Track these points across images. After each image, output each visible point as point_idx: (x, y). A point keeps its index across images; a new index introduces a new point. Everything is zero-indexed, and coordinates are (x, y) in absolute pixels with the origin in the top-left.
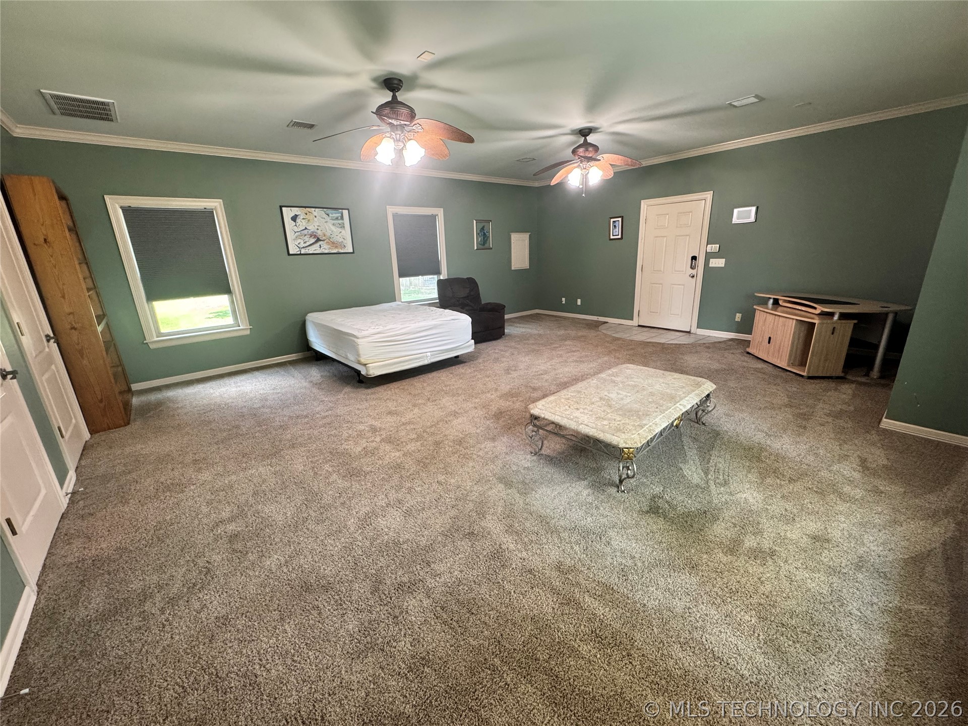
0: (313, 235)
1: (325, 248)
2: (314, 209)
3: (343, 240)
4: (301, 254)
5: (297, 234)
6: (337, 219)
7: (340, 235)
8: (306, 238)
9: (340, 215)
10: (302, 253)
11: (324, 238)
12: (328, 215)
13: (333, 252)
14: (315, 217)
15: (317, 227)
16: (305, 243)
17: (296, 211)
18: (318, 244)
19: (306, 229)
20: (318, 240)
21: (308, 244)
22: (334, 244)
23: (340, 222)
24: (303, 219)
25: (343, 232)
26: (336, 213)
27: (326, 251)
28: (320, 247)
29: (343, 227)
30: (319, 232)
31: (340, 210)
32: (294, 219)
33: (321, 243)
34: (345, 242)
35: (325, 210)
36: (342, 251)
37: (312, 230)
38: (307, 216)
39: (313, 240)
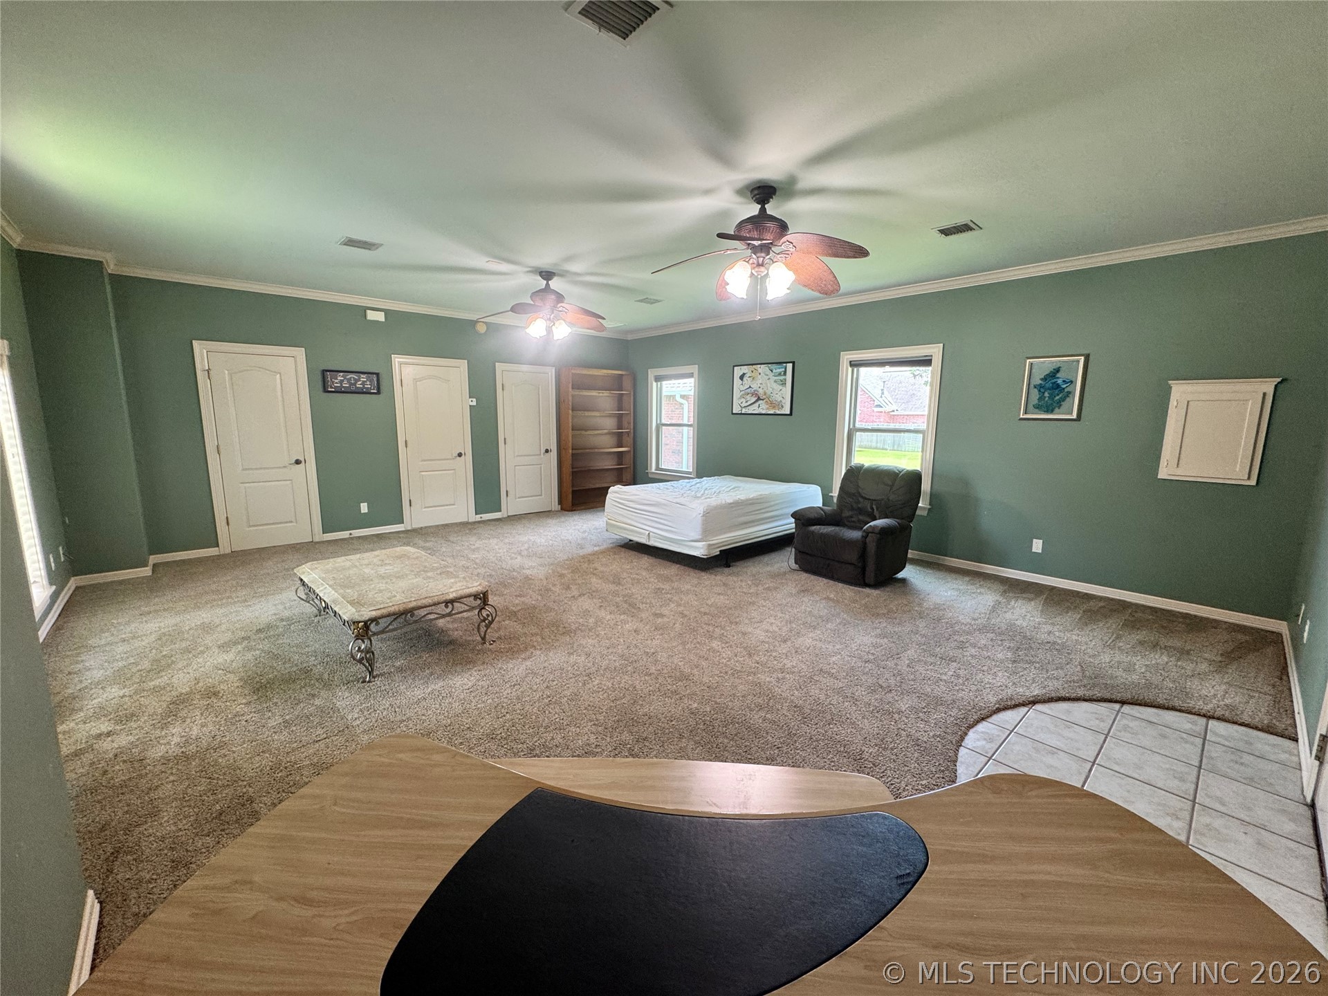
0: (755, 394)
1: (762, 408)
2: (759, 366)
3: (782, 399)
4: (741, 414)
5: (742, 392)
6: (780, 374)
7: (779, 394)
8: (748, 397)
9: (783, 370)
10: (743, 412)
11: (764, 397)
12: (772, 371)
13: (769, 413)
14: (760, 374)
15: (759, 385)
16: (746, 402)
17: (745, 369)
18: (757, 404)
19: (750, 387)
20: (759, 399)
21: (749, 403)
22: (772, 404)
23: (782, 378)
24: (750, 377)
25: (784, 389)
26: (779, 368)
27: (764, 412)
28: (759, 407)
29: (784, 383)
30: (761, 390)
31: (785, 365)
32: (742, 378)
33: (760, 402)
34: (783, 401)
35: (770, 365)
36: (779, 412)
37: (755, 389)
38: (753, 374)
39: (754, 399)
